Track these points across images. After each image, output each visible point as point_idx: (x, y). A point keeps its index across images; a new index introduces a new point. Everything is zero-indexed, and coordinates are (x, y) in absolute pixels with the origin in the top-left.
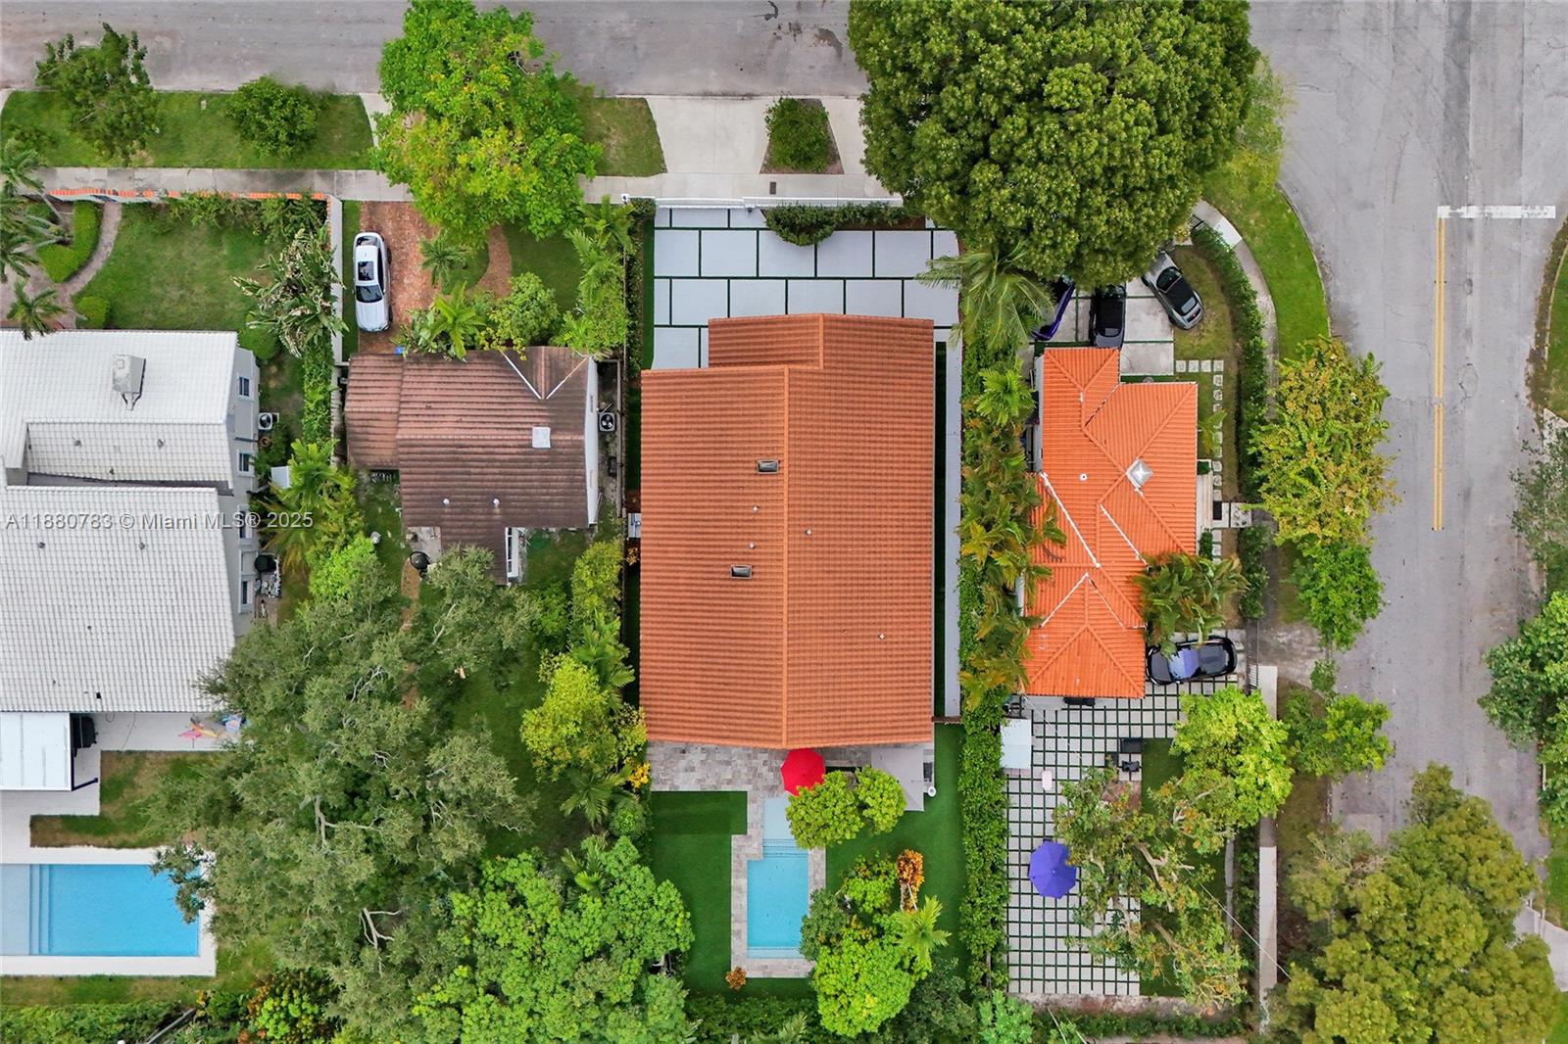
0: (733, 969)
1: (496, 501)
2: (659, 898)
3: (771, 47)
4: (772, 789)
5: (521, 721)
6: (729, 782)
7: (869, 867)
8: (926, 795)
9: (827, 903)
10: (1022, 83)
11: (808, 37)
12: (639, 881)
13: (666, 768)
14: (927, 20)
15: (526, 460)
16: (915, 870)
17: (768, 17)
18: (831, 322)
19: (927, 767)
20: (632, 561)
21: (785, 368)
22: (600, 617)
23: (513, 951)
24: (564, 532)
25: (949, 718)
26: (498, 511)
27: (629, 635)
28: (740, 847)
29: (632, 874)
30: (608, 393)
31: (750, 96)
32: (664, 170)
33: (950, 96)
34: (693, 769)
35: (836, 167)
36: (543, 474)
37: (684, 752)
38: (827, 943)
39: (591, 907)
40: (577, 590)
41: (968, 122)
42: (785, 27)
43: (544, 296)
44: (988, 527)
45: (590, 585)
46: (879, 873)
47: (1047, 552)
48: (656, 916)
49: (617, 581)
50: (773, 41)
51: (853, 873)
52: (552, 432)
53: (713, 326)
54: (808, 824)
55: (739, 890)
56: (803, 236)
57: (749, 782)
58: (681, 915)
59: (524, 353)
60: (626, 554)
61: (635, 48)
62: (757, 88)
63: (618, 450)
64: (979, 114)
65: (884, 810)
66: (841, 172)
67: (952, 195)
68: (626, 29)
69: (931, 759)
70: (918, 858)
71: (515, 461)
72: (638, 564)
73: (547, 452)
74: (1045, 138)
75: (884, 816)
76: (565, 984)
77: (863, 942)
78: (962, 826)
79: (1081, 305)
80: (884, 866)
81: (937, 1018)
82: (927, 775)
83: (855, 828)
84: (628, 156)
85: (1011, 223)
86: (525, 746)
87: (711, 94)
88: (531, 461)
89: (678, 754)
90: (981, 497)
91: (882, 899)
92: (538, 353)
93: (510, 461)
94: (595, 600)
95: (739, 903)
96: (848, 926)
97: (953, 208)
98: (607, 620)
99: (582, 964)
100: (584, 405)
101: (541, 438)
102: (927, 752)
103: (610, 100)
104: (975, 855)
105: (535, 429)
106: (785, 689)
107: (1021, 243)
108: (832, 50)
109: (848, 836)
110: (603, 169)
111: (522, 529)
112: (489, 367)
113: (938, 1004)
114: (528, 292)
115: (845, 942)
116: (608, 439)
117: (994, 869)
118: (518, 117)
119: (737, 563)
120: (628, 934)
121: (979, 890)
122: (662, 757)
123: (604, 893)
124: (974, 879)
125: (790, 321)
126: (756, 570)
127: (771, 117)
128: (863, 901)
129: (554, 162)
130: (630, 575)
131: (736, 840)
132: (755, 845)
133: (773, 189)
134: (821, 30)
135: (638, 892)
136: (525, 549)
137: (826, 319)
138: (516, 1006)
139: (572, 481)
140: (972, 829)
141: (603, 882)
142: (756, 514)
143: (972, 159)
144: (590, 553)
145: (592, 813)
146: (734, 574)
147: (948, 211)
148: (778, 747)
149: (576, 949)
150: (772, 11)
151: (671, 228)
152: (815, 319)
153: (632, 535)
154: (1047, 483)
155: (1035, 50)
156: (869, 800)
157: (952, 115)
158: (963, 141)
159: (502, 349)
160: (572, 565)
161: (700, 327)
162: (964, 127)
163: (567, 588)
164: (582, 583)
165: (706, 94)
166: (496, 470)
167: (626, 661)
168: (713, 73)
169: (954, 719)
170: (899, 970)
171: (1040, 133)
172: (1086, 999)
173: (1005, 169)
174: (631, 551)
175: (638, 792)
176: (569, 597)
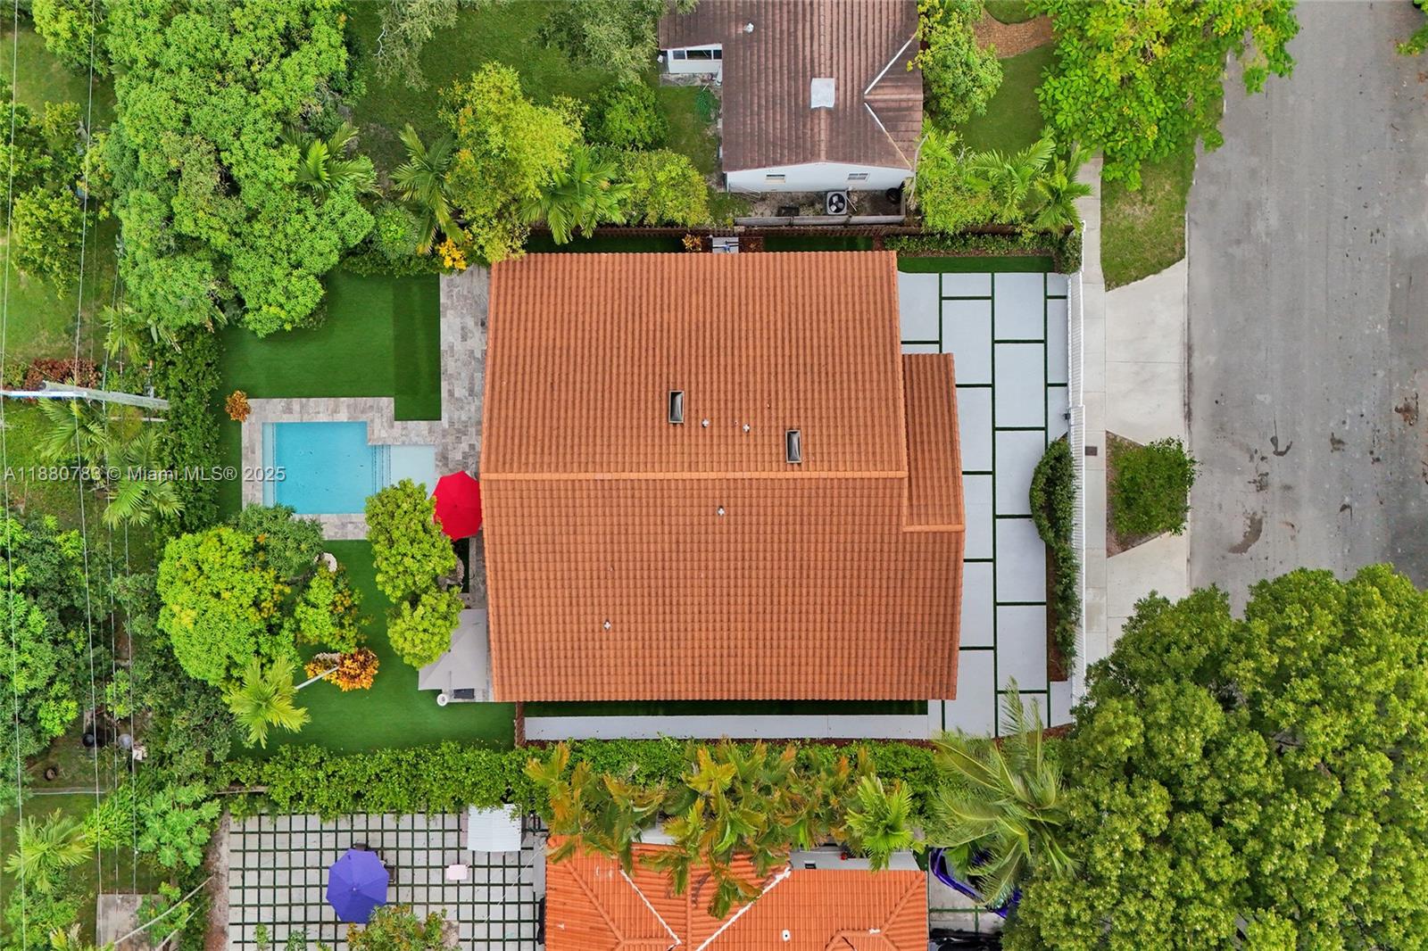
0: (251, 402)
1: (750, 28)
2: (300, 278)
3: (1241, 446)
4: (443, 458)
5: (506, 64)
6: (451, 393)
7: (348, 609)
8: (440, 692)
9: (303, 546)
10: (1273, 874)
11: (1253, 501)
12: (321, 246)
13: (466, 298)
14: (1350, 708)
15: (797, 72)
16: (354, 677)
17: (1274, 441)
18: (956, 539)
19: (470, 693)
20: (687, 242)
21: (904, 473)
22: (624, 192)
23: (226, 34)
24: (718, 140)
25: (522, 725)
26: (740, 31)
27: (608, 238)
28: (380, 410)
29: (327, 234)
30: (867, 205)
31: (1188, 415)
32: (1108, 287)
33: (1253, 747)
34: (464, 338)
35: (1115, 547)
36: (782, 99)
37: (483, 324)
38: (259, 548)
39: (283, 163)
40: (655, 157)
41: (1219, 778)
42: (1264, 468)
43: (978, 98)
44: (731, 792)
45: (661, 177)
46: (342, 626)
47: (702, 880)
48: (278, 273)
49: (666, 218)
50: (1248, 450)
51: (341, 586)
52: (829, 111)
53: (945, 362)
54: (392, 516)
55: (335, 411)
56: (1041, 498)
57: (452, 423)
58: (283, 315)
59: (915, 66)
60: (695, 233)
61: (1238, 242)
62: (1198, 425)
63: (807, 218)
64: (1231, 798)
65: (409, 635)
66: (1110, 553)
67: (1129, 750)
68: (1259, 227)
69: (479, 698)
70: (366, 683)
71: (796, 56)
72: (682, 249)
73: (807, 100)
74: (1208, 914)
75: (402, 634)
76: (187, 121)
77: (256, 604)
78: (404, 747)
79: (970, 916)
80: (350, 634)
81: (180, 721)
82: (458, 693)
83: (388, 591)
84: (1123, 232)
85: (1099, 853)
86: (478, 69)
87: (1190, 356)
88: (796, 81)
89: (481, 316)
90: (764, 781)
91: (311, 633)
92: (914, 88)
93: (796, 46)
94: (644, 185)
95: (320, 410)
96: (277, 579)
97: (1111, 751)
98: (623, 203)
99: (211, 147)
100: (858, 161)
101: (823, 93)
102: (485, 693)
103: (1183, 202)
104: (372, 769)
105: (832, 81)
106: (546, 476)
107: (1069, 861)
108: (1239, 539)
109: (379, 578)
110: (1111, 191)
111: (720, 78)
112: (898, 16)
113: (197, 720)
114: (982, 74)
115: (256, 575)
116: (818, 206)
117: (358, 796)
118: (1180, 52)
119: (686, 401)
120: (257, 226)
121: (333, 774)
122: (477, 292)
123: (305, 189)
124: (345, 766)
125: (955, 478)
126: (679, 429)
127: (1174, 446)
128: (307, 603)
129: (1126, 111)
130: (670, 238)
131: (387, 404)
132: (384, 434)
133: (1091, 451)
134: (1260, 522)
135: (307, 243)
136: (698, 83)
137: (959, 534)
138: (160, 38)
139: (774, 145)
140: (399, 762)
141: (318, 186)
142: (741, 427)
143: (1171, 782)
144: (695, 176)
145: (405, 173)
146: (674, 395)
147: (1109, 741)
148: (482, 467)
149: (227, 135)
150: (1281, 448)
151: (1047, 297)
152: (958, 517)
153: (718, 242)
154: (779, 877)
155: (1318, 897)
156: (420, 610)
157: (1232, 752)
158: (1196, 771)
159: (919, 35)
160: (680, 151)
161: (939, 343)
162: (1214, 772)
163: (656, 144)
164: (661, 167)
165: (1189, 349)
166: (785, 27)
167: (576, 232)
168: (1212, 359)
169: (522, 732)
170: (226, 662)
171: (1212, 904)
172: (224, 933)
173: (1164, 839)
174: (697, 241)
175: (434, 253)
176: (648, 147)
